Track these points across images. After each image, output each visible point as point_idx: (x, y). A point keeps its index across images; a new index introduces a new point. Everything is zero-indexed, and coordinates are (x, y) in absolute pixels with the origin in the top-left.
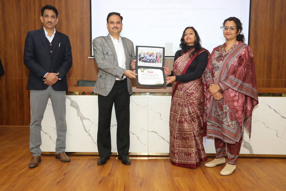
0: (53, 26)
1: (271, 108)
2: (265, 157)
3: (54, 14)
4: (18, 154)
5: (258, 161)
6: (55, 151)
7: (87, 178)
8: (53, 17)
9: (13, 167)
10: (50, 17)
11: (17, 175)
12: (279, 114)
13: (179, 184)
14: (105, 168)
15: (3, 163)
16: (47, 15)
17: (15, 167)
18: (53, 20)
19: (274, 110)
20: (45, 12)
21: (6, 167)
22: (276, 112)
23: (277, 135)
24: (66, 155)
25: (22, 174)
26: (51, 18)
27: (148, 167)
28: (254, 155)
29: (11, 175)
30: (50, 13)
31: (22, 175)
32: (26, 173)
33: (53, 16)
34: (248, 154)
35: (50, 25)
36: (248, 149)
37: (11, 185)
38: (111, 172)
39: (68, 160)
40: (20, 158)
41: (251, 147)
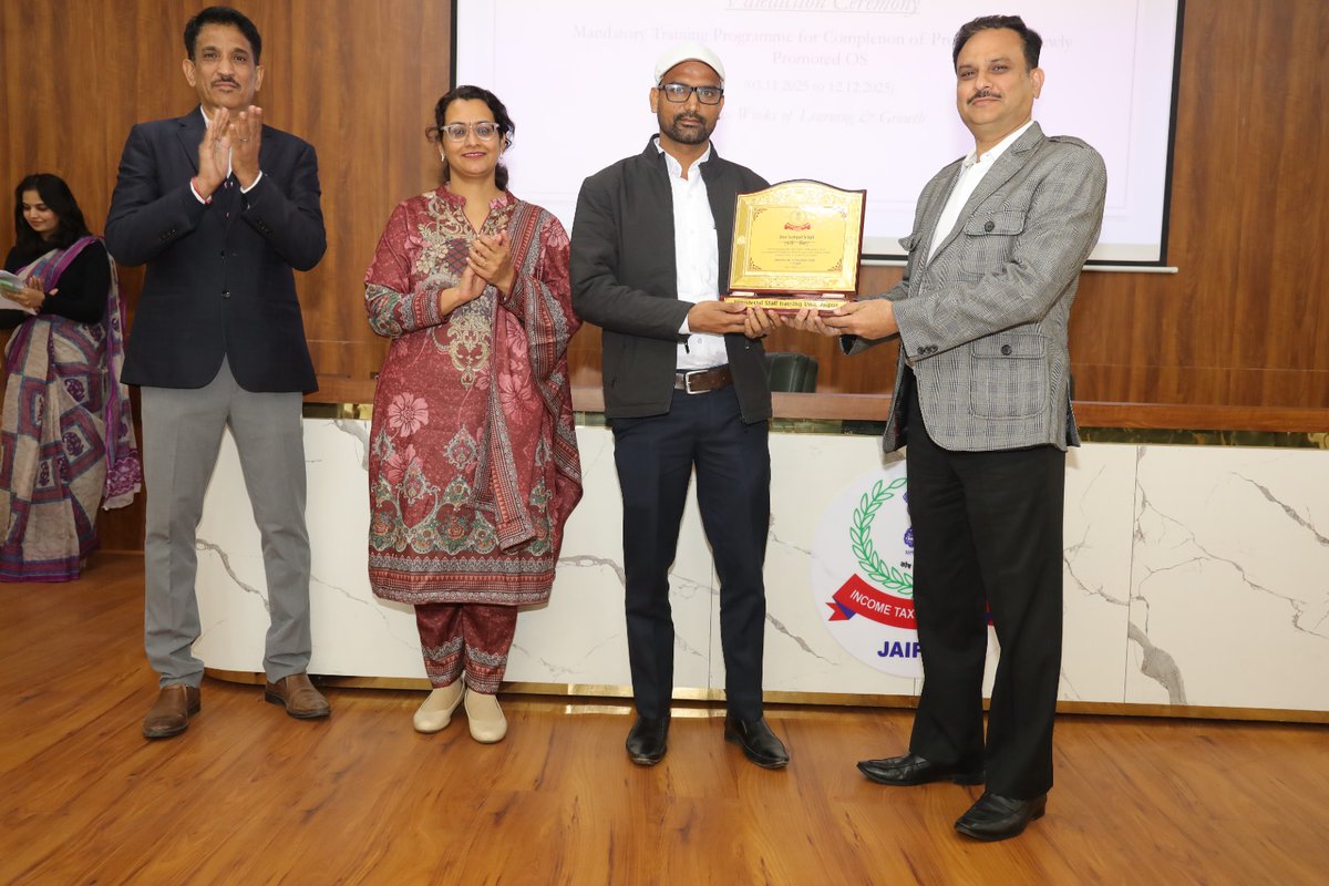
0: (242, 96)
1: (1271, 499)
2: (1240, 718)
3: (243, 44)
4: (118, 679)
5: (1207, 739)
6: (261, 669)
7: (439, 796)
8: (240, 58)
9: (102, 735)
10: (225, 54)
11: (119, 774)
12: (1309, 526)
13: (856, 836)
14: (516, 755)
15: (55, 716)
16: (213, 49)
17: (108, 737)
18: (241, 71)
19: (1288, 510)
20: (200, 37)
21: (71, 734)
22: (1295, 517)
23: (1295, 622)
24: (312, 687)
25: (144, 770)
26: (230, 61)
27: (711, 755)
28: (1186, 708)
29: (95, 770)
30: (222, 37)
31: (145, 773)
32: (162, 765)
33: (240, 54)
34: (1163, 706)
35: (228, 92)
36: (1161, 682)
37: (94, 819)
38: (543, 772)
39: (319, 713)
40: (130, 696)
41: (1175, 673)
